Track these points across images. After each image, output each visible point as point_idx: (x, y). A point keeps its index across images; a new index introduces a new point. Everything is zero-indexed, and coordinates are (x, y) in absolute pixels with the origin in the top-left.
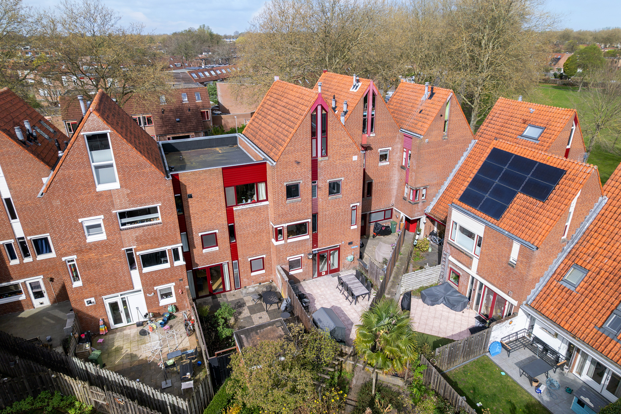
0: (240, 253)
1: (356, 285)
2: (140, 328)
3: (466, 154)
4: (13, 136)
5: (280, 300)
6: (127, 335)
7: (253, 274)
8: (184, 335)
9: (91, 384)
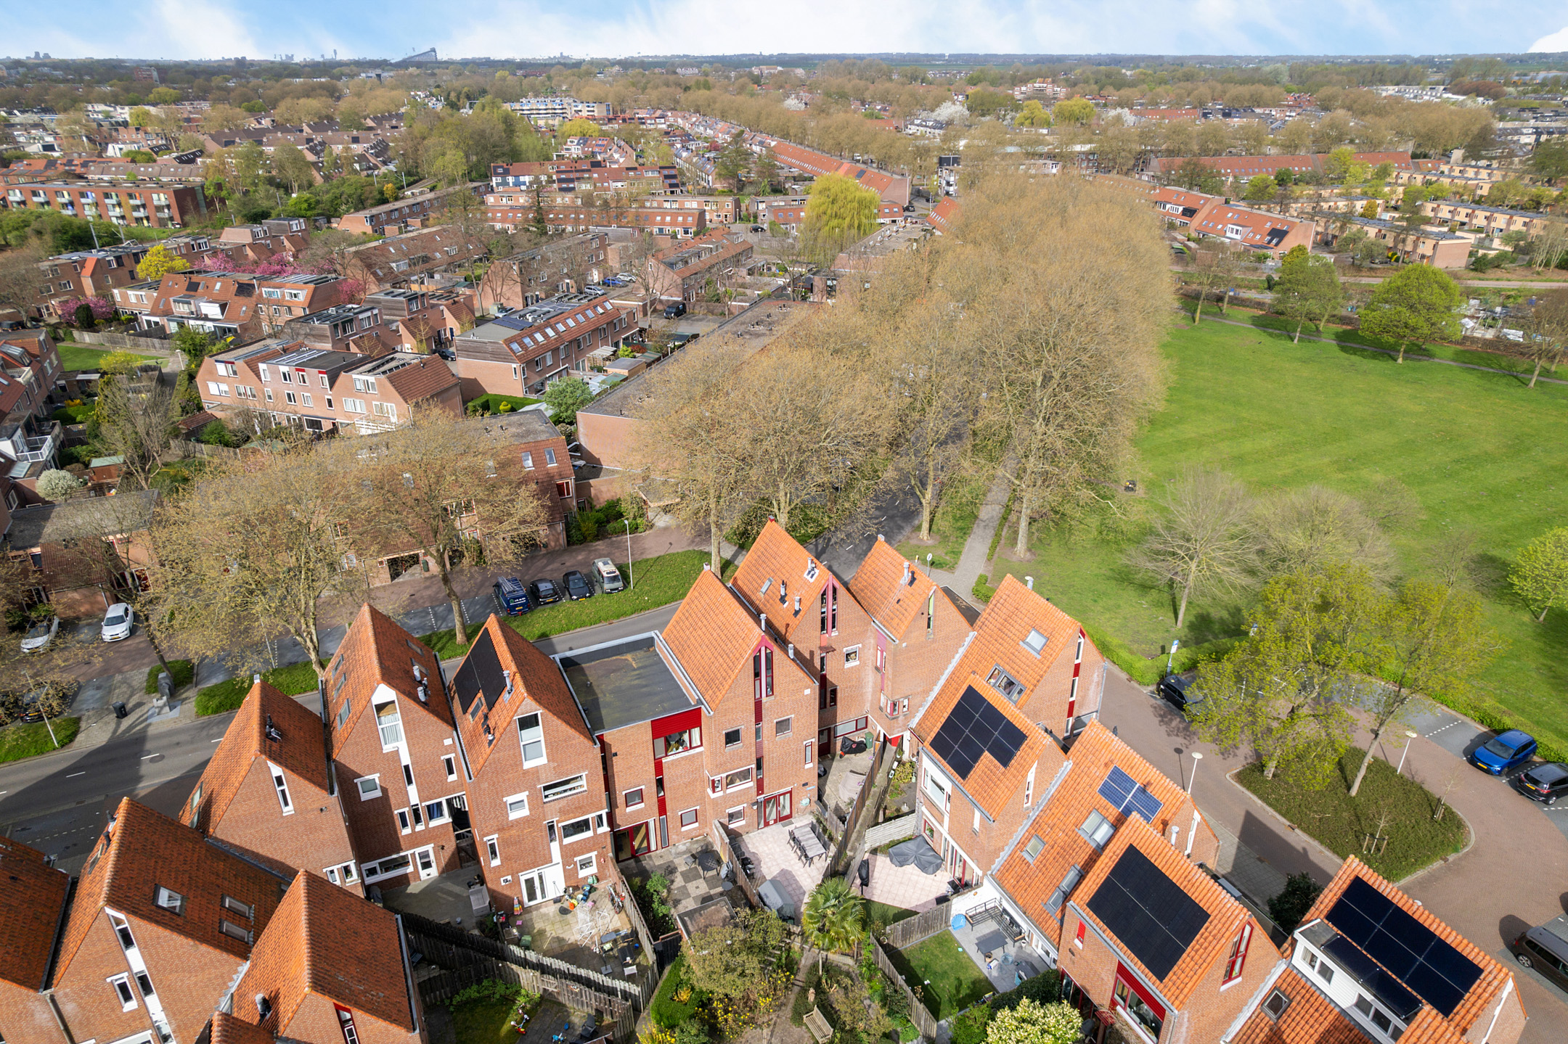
0: (668, 807)
1: (811, 842)
2: (559, 905)
3: (962, 651)
4: (416, 699)
5: (719, 862)
6: (545, 915)
7: (684, 829)
8: (612, 913)
9: (543, 973)
